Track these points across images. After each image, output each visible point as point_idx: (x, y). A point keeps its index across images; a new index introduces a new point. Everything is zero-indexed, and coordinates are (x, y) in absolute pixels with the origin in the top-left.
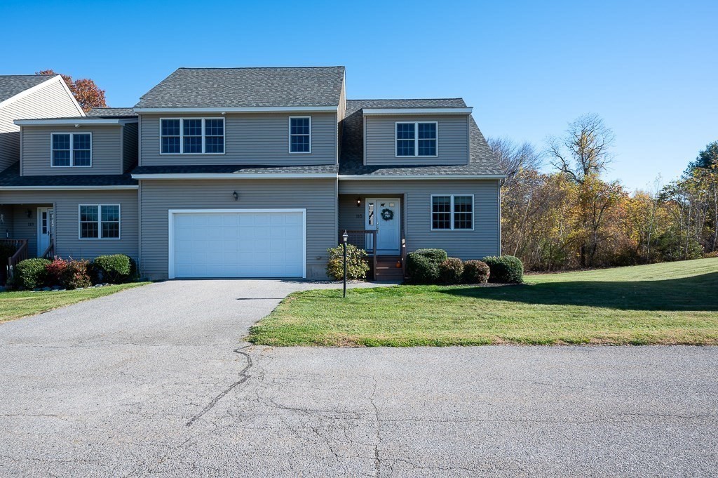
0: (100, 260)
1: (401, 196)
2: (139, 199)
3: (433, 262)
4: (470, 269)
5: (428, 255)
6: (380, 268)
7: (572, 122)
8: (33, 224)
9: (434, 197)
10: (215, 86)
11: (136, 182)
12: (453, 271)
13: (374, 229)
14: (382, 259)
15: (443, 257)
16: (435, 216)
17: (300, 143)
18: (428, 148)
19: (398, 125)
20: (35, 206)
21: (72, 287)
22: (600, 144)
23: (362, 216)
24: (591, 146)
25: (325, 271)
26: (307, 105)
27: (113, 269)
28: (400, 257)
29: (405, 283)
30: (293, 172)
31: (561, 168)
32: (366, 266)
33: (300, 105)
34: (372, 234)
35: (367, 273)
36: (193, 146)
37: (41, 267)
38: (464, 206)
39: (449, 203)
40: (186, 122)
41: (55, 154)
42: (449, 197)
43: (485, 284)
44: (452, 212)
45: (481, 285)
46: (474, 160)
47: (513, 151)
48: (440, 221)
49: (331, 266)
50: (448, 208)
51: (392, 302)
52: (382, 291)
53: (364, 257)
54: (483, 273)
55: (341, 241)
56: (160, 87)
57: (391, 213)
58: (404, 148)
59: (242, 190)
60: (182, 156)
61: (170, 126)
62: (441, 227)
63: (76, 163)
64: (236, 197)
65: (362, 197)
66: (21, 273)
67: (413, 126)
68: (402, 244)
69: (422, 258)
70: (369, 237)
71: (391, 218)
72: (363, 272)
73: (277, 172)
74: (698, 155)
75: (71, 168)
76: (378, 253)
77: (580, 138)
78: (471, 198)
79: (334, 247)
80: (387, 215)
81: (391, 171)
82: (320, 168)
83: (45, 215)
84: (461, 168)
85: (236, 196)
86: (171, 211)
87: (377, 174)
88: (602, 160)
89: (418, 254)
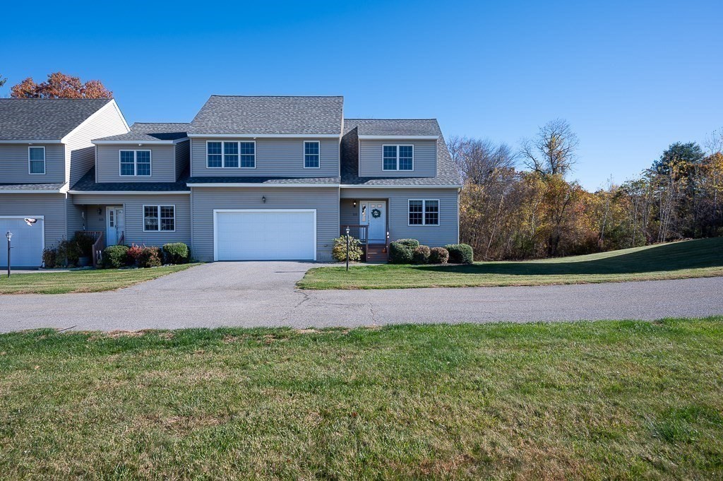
0: (167, 247)
1: (387, 200)
2: (191, 201)
3: (408, 248)
4: (434, 253)
5: (405, 243)
6: (370, 253)
7: (542, 127)
8: (103, 220)
9: (410, 201)
10: (245, 114)
11: (189, 189)
12: (423, 255)
13: (366, 224)
14: (371, 246)
15: (415, 245)
16: (411, 215)
17: (312, 161)
18: (406, 164)
19: (385, 147)
20: (105, 206)
21: (149, 266)
22: (566, 147)
23: (357, 215)
24: (559, 148)
25: (331, 255)
26: (317, 133)
27: (177, 254)
28: (386, 245)
29: (389, 263)
30: (307, 183)
31: (533, 167)
32: (360, 251)
33: (312, 133)
34: (365, 228)
35: (361, 256)
36: (231, 162)
37: (123, 252)
38: (432, 208)
39: (422, 205)
40: (226, 144)
41: (123, 166)
42: (421, 201)
43: (445, 263)
44: (424, 212)
45: (442, 265)
46: (441, 173)
47: (493, 150)
48: (415, 219)
49: (335, 251)
50: (421, 209)
51: (379, 274)
52: (372, 267)
53: (359, 245)
54: (444, 256)
55: (343, 233)
56: (202, 114)
57: (379, 212)
58: (389, 164)
59: (268, 195)
60: (223, 170)
61: (214, 147)
62: (416, 223)
63: (139, 173)
64: (264, 201)
65: (357, 201)
66: (110, 256)
67: (395, 148)
68: (387, 236)
69: (401, 246)
70: (362, 230)
71: (379, 216)
72: (359, 256)
73: (295, 183)
74: (662, 154)
75: (135, 177)
76: (369, 242)
77: (549, 140)
78: (437, 201)
79: (337, 237)
80: (376, 214)
81: (379, 181)
82: (327, 180)
83: (112, 213)
84: (430, 179)
85: (264, 199)
86: (215, 211)
87: (368, 184)
88: (568, 161)
89: (398, 243)
